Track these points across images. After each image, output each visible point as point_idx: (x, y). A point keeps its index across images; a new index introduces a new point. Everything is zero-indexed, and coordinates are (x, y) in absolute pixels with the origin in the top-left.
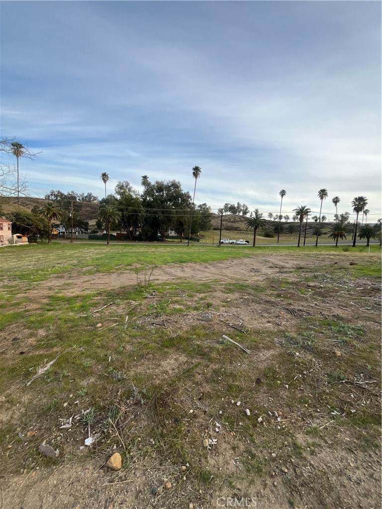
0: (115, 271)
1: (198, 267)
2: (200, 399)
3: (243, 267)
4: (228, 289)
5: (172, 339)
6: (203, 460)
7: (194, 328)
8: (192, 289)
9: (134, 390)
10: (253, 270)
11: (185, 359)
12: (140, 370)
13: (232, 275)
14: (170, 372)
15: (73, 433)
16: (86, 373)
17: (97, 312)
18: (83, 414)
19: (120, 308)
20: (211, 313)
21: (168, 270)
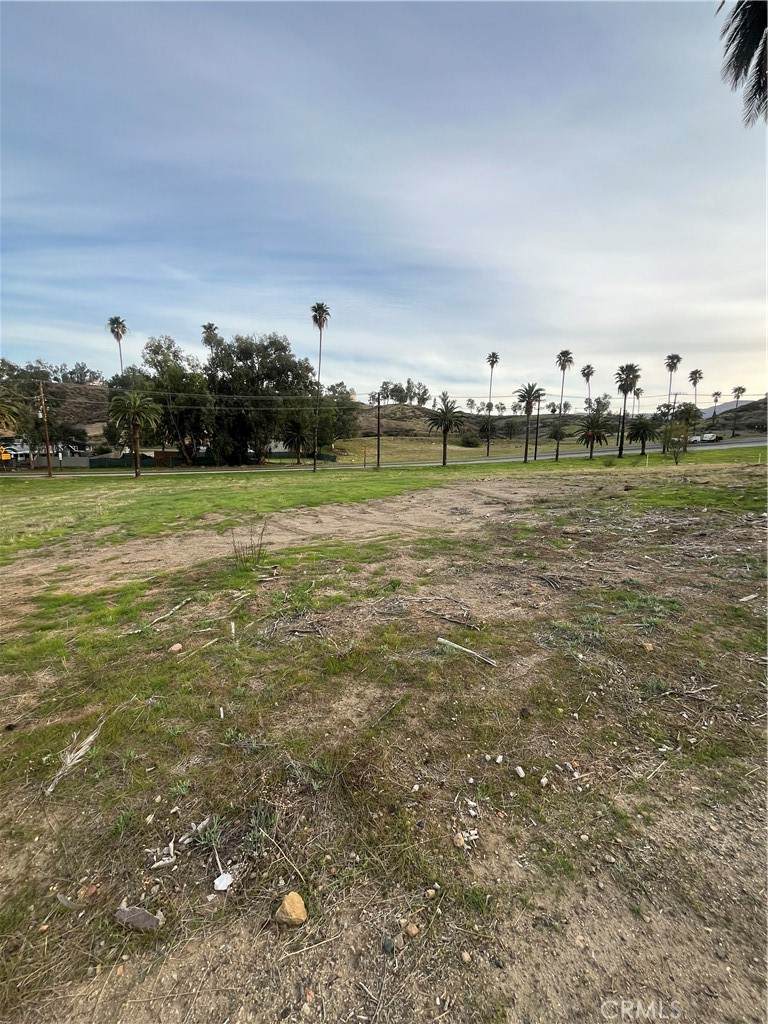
0: (170, 532)
1: (346, 512)
2: (426, 762)
3: (435, 506)
4: (422, 550)
5: (342, 658)
6: (462, 871)
7: (379, 632)
8: (349, 556)
9: (291, 766)
10: (455, 511)
11: (378, 693)
12: (292, 725)
13: (418, 524)
14: (355, 720)
15: (184, 873)
16: (177, 748)
17: (163, 620)
18: (197, 831)
19: (212, 607)
20: (405, 599)
21: (286, 522)
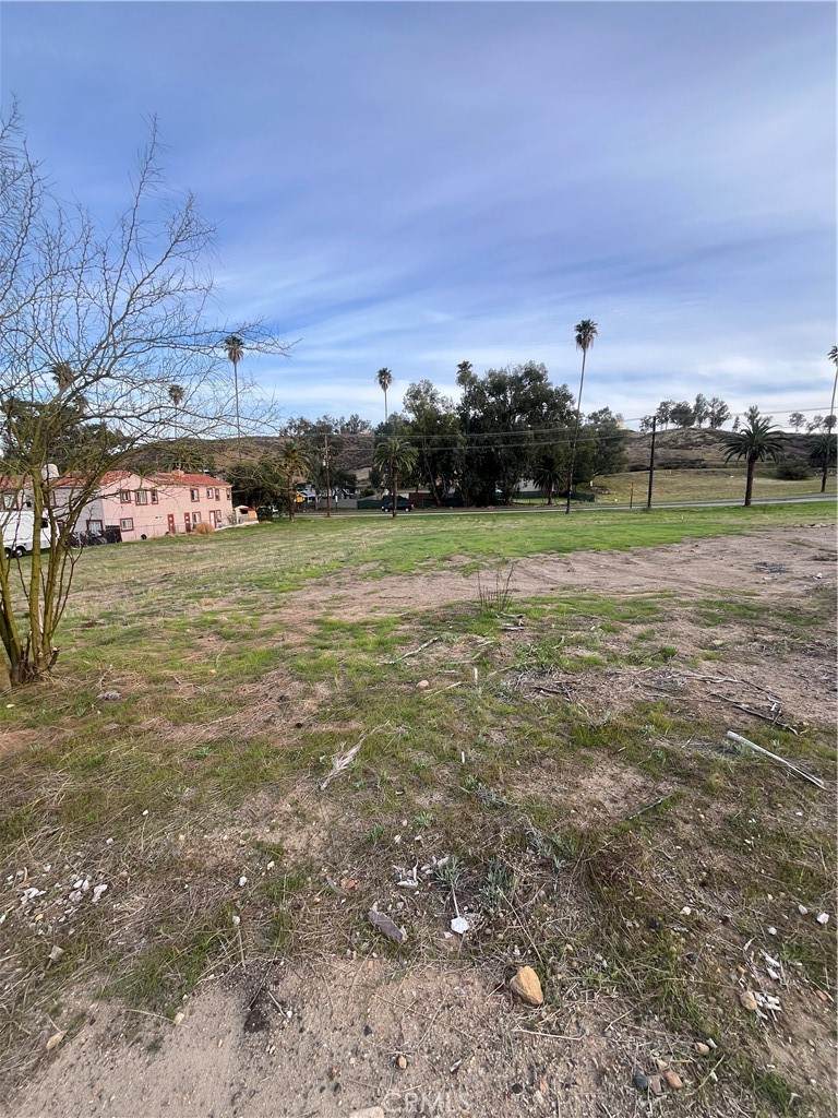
0: (420, 571)
1: (605, 560)
2: (703, 884)
3: (732, 560)
4: (706, 615)
5: (595, 730)
7: (643, 708)
8: (607, 612)
9: (532, 834)
10: (762, 567)
11: (639, 781)
12: (534, 789)
13: (705, 581)
14: (607, 804)
15: (425, 900)
16: (423, 782)
17: (412, 656)
18: (437, 866)
19: (457, 650)
20: (679, 674)
21: (534, 568)
